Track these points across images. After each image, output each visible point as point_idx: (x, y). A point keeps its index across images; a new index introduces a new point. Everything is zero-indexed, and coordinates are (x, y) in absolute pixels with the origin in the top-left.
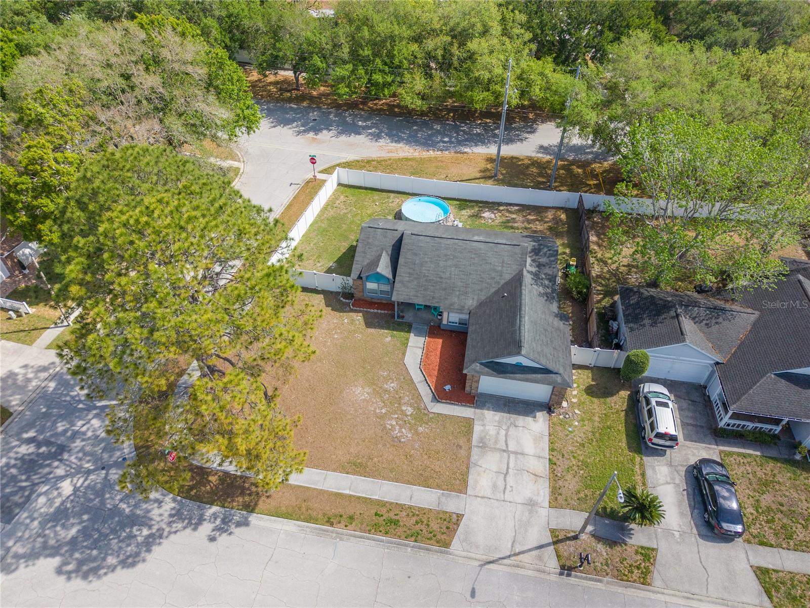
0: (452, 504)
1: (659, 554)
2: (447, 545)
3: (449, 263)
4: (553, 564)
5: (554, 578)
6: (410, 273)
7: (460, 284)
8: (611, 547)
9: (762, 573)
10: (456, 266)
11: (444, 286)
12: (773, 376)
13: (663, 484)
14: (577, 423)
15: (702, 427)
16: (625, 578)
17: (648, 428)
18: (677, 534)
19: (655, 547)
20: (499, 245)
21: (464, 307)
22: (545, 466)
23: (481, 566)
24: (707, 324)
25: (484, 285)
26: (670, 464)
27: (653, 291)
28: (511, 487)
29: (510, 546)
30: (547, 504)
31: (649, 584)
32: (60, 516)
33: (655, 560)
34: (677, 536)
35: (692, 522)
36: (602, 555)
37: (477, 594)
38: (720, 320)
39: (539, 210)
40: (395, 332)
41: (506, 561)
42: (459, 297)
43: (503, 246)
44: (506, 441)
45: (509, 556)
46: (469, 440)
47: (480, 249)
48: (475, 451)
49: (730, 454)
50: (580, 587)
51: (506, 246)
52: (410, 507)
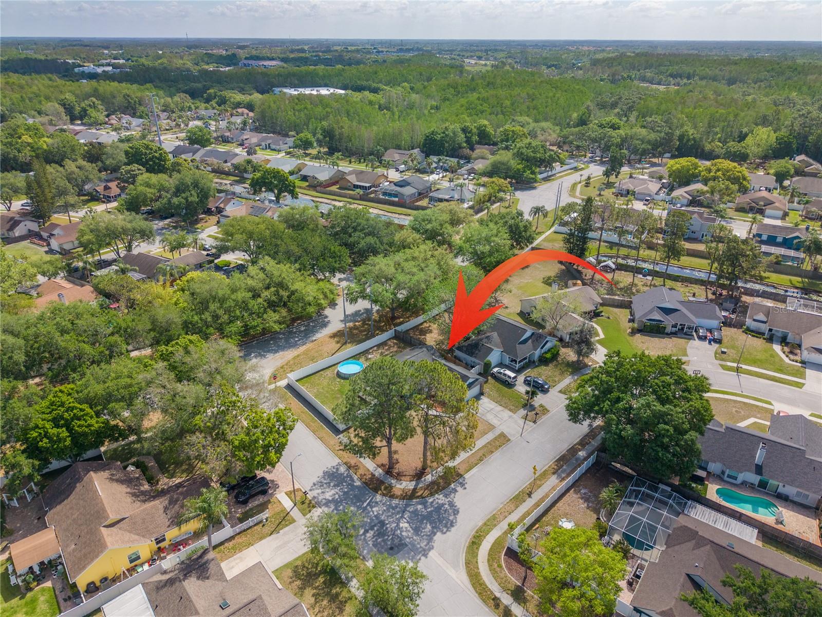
0: (497, 432)
2: (509, 440)
4: (532, 424)
5: (536, 426)
8: (535, 411)
9: (560, 392)
14: (492, 393)
15: (517, 371)
16: (545, 413)
17: (508, 379)
22: (500, 407)
23: (521, 436)
27: (469, 342)
28: (502, 417)
29: (520, 428)
30: (513, 414)
32: (417, 530)
33: (544, 406)
36: (535, 414)
37: (529, 442)
39: (384, 344)
45: (523, 430)
49: (527, 373)
50: (542, 422)
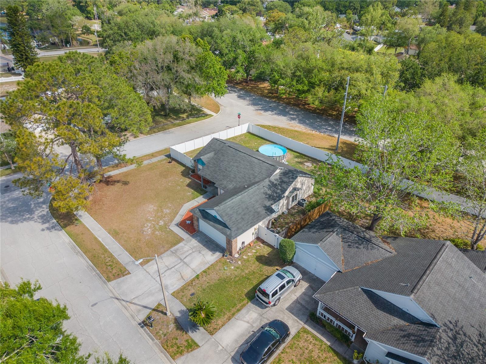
0: (132, 267)
1: (198, 350)
2: (109, 280)
3: (235, 164)
4: (142, 317)
5: (135, 323)
6: (214, 164)
7: (233, 176)
8: (177, 329)
10: (237, 167)
11: (225, 174)
12: (360, 289)
13: (244, 321)
14: (233, 268)
15: (307, 309)
16: (166, 347)
18: (220, 348)
19: (200, 345)
20: (264, 163)
21: (226, 187)
22: (192, 276)
23: (111, 297)
24: (349, 245)
25: (244, 180)
26: (261, 315)
28: (165, 275)
29: (133, 298)
30: (171, 292)
31: (174, 359)
33: (192, 351)
34: (219, 349)
35: (237, 349)
36: (168, 329)
37: (95, 306)
38: (362, 247)
40: (196, 192)
41: (124, 303)
42: (228, 181)
43: (266, 164)
44: (187, 256)
45: (127, 302)
46: (172, 247)
47: (254, 162)
48: (169, 252)
49: (308, 332)
50: (140, 335)
51: (268, 165)
52: (115, 258)
